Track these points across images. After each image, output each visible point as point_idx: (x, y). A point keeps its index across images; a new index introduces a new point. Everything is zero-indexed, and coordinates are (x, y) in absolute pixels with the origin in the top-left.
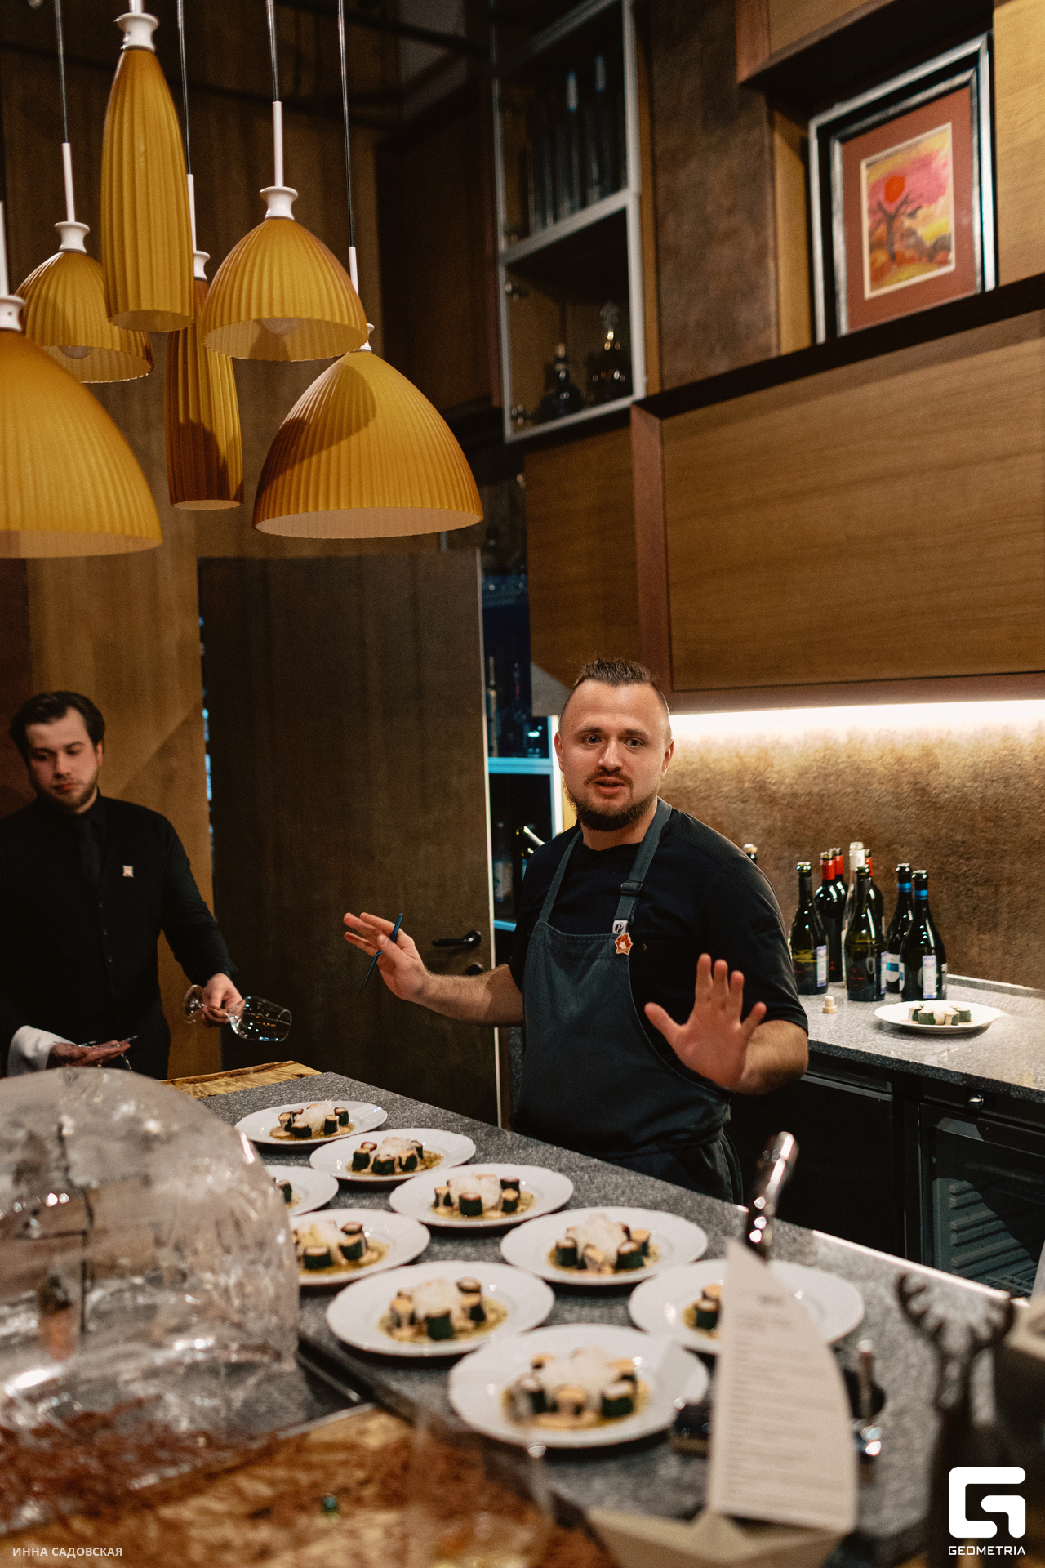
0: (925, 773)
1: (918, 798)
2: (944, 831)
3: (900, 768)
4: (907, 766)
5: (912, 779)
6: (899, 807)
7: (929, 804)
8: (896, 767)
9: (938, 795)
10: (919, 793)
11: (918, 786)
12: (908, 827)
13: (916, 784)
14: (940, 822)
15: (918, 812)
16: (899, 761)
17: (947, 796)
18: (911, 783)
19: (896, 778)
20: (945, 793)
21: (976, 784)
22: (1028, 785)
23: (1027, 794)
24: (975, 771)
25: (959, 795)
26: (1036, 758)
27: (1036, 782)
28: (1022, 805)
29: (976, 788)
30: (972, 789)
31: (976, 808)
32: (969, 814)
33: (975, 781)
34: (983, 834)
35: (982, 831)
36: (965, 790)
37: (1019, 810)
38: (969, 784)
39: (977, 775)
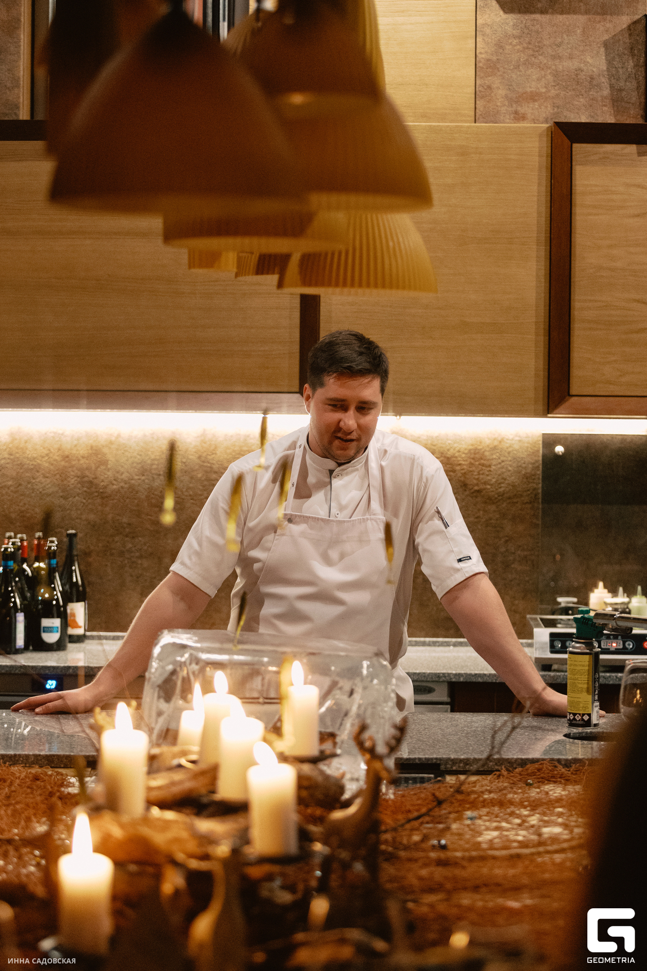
0: (93, 468)
1: (85, 489)
2: (110, 516)
3: (67, 464)
4: (74, 463)
5: (79, 473)
6: (65, 498)
7: (96, 494)
8: (63, 463)
9: (105, 487)
10: (86, 485)
11: (86, 479)
12: (74, 514)
13: (84, 477)
14: (107, 509)
15: (84, 501)
16: (66, 458)
17: (115, 487)
18: (78, 477)
19: (62, 474)
20: (113, 484)
21: (143, 478)
22: (192, 478)
23: (191, 485)
24: (142, 467)
25: (126, 486)
26: (200, 457)
27: (199, 476)
28: (186, 493)
29: (144, 481)
30: (139, 481)
31: (143, 497)
32: (136, 501)
33: (143, 475)
34: (149, 517)
35: (147, 515)
36: (133, 482)
37: (183, 497)
38: (136, 477)
39: (146, 470)
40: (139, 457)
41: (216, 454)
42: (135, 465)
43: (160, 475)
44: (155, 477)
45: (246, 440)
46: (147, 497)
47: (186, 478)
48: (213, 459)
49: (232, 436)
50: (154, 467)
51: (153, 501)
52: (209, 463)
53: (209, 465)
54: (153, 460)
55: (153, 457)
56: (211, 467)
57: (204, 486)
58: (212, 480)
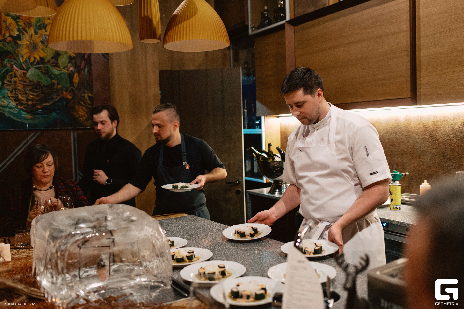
21: (387, 135)
22: (403, 134)
23: (402, 137)
24: (387, 130)
25: (382, 138)
26: (405, 126)
27: (405, 133)
28: (401, 140)
29: (387, 136)
30: (386, 136)
31: (387, 142)
32: (385, 143)
33: (387, 134)
34: (389, 149)
35: (389, 148)
36: (384, 136)
37: (400, 142)
38: (385, 134)
39: (387, 132)
40: (385, 127)
41: (410, 125)
42: (384, 130)
43: (392, 133)
44: (391, 134)
45: (421, 119)
46: (388, 142)
47: (400, 134)
48: (409, 127)
49: (416, 117)
50: (390, 130)
51: (391, 143)
52: (408, 128)
53: (408, 129)
54: (390, 128)
55: (390, 127)
56: (409, 130)
57: (406, 138)
58: (409, 135)
